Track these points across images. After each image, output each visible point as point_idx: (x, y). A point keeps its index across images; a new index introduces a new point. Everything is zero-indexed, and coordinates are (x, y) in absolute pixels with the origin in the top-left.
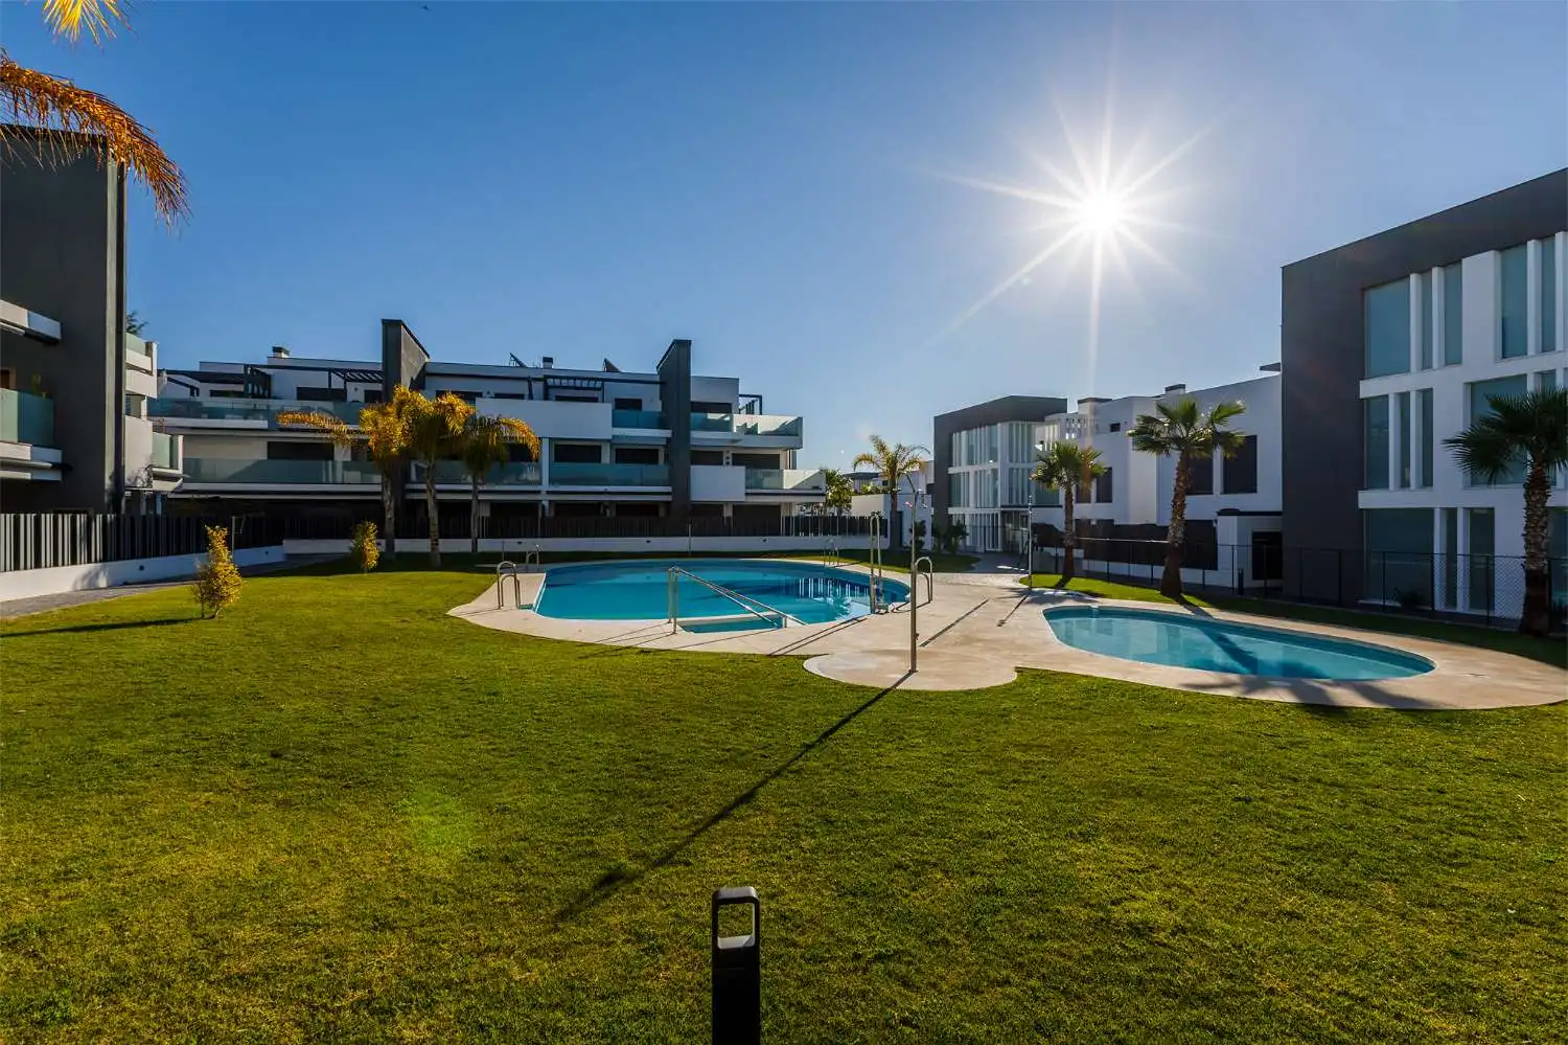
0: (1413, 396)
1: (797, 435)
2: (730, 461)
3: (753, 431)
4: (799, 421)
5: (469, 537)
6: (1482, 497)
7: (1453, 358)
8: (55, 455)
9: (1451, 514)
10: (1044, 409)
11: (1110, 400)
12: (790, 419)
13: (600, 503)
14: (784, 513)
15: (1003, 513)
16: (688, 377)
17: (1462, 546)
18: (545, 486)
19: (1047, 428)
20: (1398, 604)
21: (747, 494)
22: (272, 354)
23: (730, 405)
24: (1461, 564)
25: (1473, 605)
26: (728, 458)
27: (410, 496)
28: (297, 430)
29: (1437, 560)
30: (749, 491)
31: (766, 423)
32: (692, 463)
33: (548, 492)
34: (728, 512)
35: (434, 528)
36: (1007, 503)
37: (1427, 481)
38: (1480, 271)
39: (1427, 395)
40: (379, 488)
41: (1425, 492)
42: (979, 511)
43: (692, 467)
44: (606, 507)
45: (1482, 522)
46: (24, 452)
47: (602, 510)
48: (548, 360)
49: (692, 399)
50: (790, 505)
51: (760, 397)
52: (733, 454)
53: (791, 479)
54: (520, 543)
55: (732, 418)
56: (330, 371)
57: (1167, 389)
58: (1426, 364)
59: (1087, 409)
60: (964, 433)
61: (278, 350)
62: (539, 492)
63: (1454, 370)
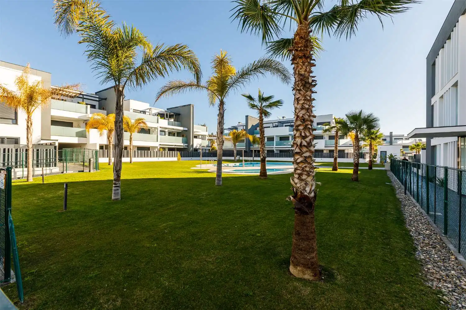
5: (252, 157)
8: (186, 145)
18: (275, 146)
22: (238, 123)
23: (330, 122)
27: (251, 149)
30: (326, 146)
35: (253, 156)
40: (233, 148)
46: (182, 144)
61: (239, 123)
62: (273, 148)
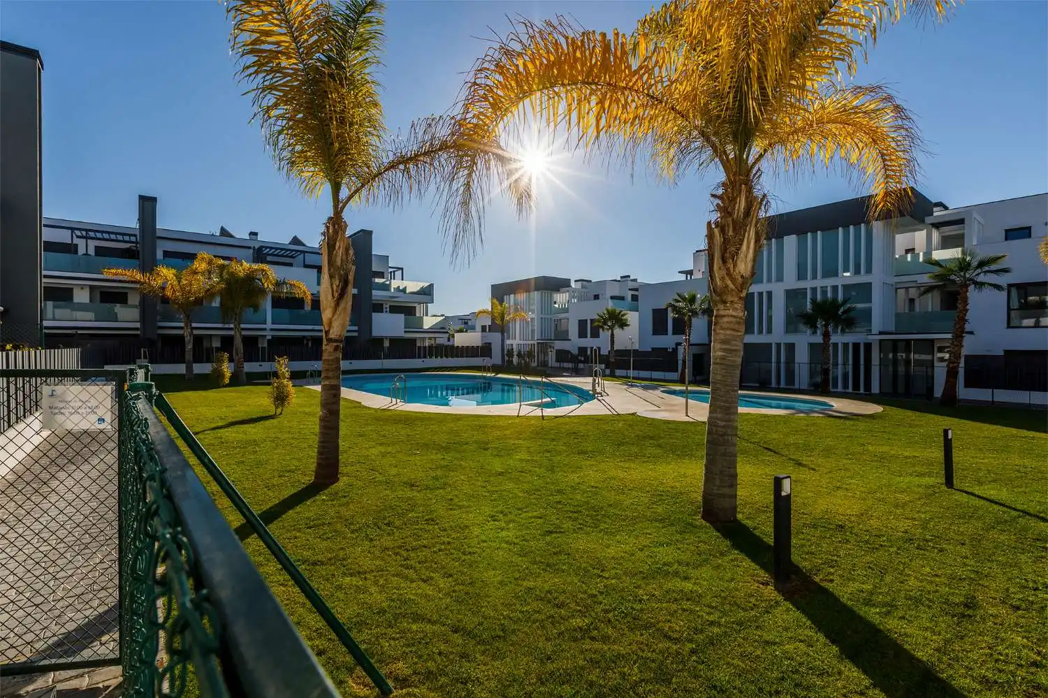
0: (764, 294)
1: (430, 295)
2: (388, 310)
3: (404, 290)
4: (431, 286)
6: (791, 338)
7: (780, 279)
9: (778, 345)
10: (558, 285)
11: (591, 281)
12: (426, 285)
13: (304, 337)
14: (418, 344)
15: (538, 343)
16: (371, 255)
17: (783, 359)
18: (269, 325)
19: (559, 295)
20: (757, 385)
21: (405, 332)
23: (383, 273)
24: (783, 366)
25: (786, 384)
26: (386, 308)
28: (120, 281)
29: (773, 364)
30: (407, 330)
31: (413, 286)
32: (374, 312)
33: (272, 330)
34: (387, 344)
36: (539, 338)
37: (769, 331)
38: (790, 241)
39: (770, 294)
41: (769, 336)
42: (522, 342)
43: (373, 314)
44: (308, 340)
45: (791, 347)
47: (305, 342)
48: (254, 234)
49: (373, 270)
50: (424, 339)
51: (402, 269)
52: (390, 306)
53: (428, 322)
54: (261, 365)
55: (390, 283)
56: (72, 229)
57: (621, 277)
58: (769, 280)
59: (579, 285)
60: (512, 296)
62: (265, 329)
63: (780, 284)
